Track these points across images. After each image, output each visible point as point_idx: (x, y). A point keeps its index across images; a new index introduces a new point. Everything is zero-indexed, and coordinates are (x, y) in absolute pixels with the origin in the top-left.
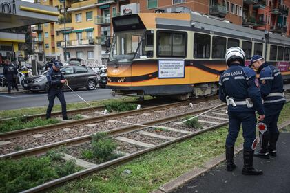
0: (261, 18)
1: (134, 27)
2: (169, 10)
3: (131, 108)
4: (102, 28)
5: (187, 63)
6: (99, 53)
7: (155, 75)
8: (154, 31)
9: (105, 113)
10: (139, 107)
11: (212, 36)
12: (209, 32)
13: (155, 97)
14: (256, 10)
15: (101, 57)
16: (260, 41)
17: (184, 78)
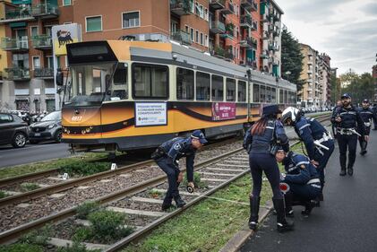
0: (229, 51)
1: (101, 57)
2: (142, 37)
3: (101, 169)
4: (15, 57)
5: (170, 106)
6: (11, 93)
7: (132, 122)
8: (129, 64)
9: (65, 178)
10: (114, 167)
11: (195, 71)
12: (191, 66)
13: (125, 153)
14: (223, 40)
15: (15, 98)
16: (243, 78)
17: (167, 125)
